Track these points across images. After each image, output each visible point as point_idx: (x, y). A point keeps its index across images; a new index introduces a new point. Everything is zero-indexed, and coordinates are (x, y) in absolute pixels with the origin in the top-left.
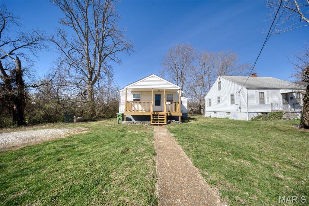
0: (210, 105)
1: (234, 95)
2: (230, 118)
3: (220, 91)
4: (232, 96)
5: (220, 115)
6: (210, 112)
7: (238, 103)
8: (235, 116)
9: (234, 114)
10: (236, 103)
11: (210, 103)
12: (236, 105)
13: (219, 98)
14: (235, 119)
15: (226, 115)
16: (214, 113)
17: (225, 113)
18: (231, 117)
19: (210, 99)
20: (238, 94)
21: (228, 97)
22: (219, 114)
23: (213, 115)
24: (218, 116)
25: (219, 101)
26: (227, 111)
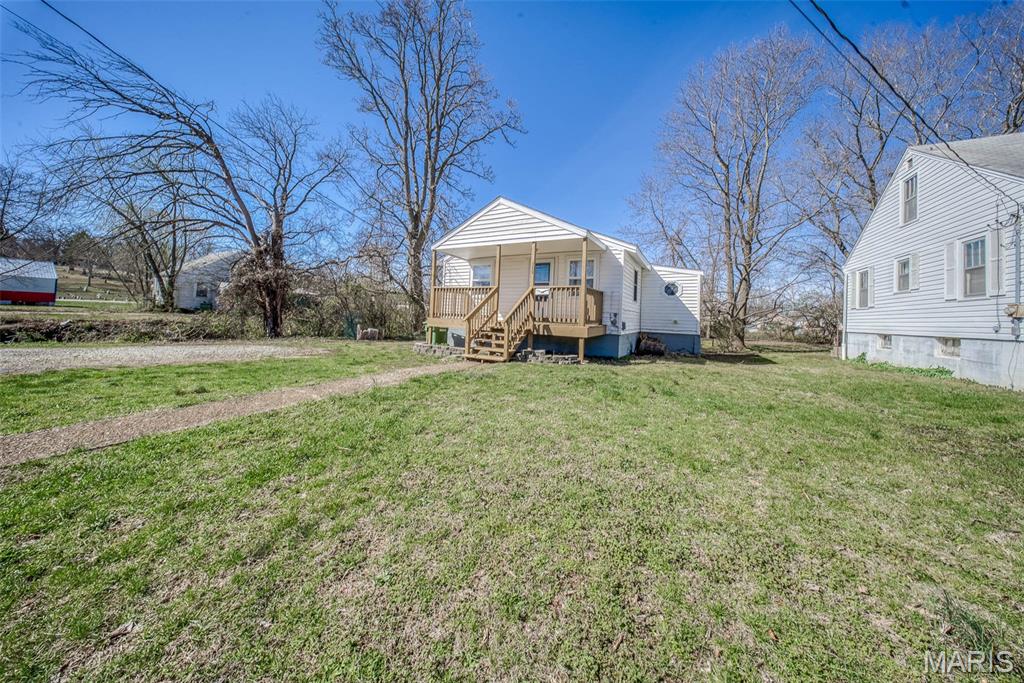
0: (864, 303)
1: (983, 242)
2: (957, 375)
3: (914, 228)
4: (974, 248)
5: (908, 351)
6: (862, 338)
7: (1007, 286)
8: (985, 362)
9: (979, 352)
10: (990, 290)
11: (864, 291)
12: (994, 301)
13: (904, 265)
14: (982, 378)
15: (939, 356)
16: (880, 341)
17: (932, 347)
18: (964, 368)
19: (864, 275)
20: (1007, 236)
21: (951, 260)
22: (901, 349)
23: (875, 352)
24: (898, 356)
25: (904, 279)
26: (943, 335)
